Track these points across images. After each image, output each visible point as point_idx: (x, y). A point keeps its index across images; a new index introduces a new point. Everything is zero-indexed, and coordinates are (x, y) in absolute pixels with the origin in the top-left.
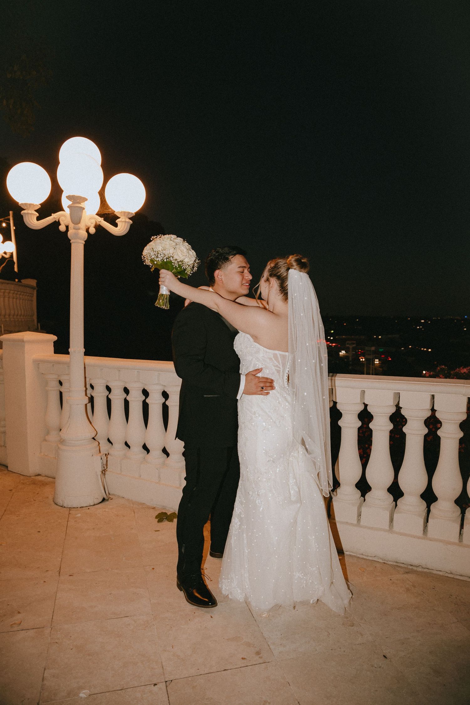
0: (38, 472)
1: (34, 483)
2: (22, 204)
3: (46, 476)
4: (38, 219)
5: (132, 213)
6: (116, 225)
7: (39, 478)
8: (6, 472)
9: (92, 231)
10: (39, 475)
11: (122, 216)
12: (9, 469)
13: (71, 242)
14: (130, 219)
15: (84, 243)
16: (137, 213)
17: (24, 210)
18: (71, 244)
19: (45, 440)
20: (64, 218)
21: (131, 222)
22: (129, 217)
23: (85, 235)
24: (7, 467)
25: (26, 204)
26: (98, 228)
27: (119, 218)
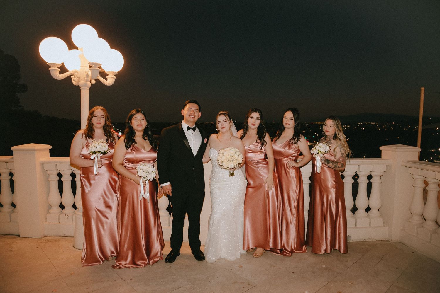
0: (46, 234)
1: (49, 241)
2: (51, 63)
3: (52, 236)
4: (60, 73)
5: (116, 72)
6: (106, 79)
7: (47, 237)
8: (19, 238)
9: (94, 82)
10: (46, 236)
11: (111, 74)
12: (20, 236)
13: (81, 88)
14: (115, 75)
15: (89, 89)
16: (118, 72)
17: (51, 67)
18: (80, 90)
19: (48, 213)
20: (77, 74)
21: (116, 77)
22: (114, 75)
23: (89, 84)
24: (19, 236)
25: (54, 64)
26: (97, 80)
27: (108, 75)
